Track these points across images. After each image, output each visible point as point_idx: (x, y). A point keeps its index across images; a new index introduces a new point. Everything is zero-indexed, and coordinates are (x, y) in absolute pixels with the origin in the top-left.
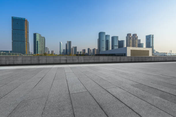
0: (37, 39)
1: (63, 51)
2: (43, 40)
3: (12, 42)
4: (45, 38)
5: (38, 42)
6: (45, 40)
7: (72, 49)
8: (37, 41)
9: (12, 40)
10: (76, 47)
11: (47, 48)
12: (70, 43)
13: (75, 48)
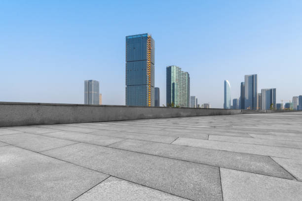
0: (172, 79)
1: (232, 105)
2: (186, 78)
3: (126, 88)
4: (188, 75)
5: (175, 86)
6: (189, 78)
7: (260, 97)
8: (174, 84)
9: (126, 84)
10: (275, 90)
11: (193, 98)
12: (252, 79)
13: (271, 93)
